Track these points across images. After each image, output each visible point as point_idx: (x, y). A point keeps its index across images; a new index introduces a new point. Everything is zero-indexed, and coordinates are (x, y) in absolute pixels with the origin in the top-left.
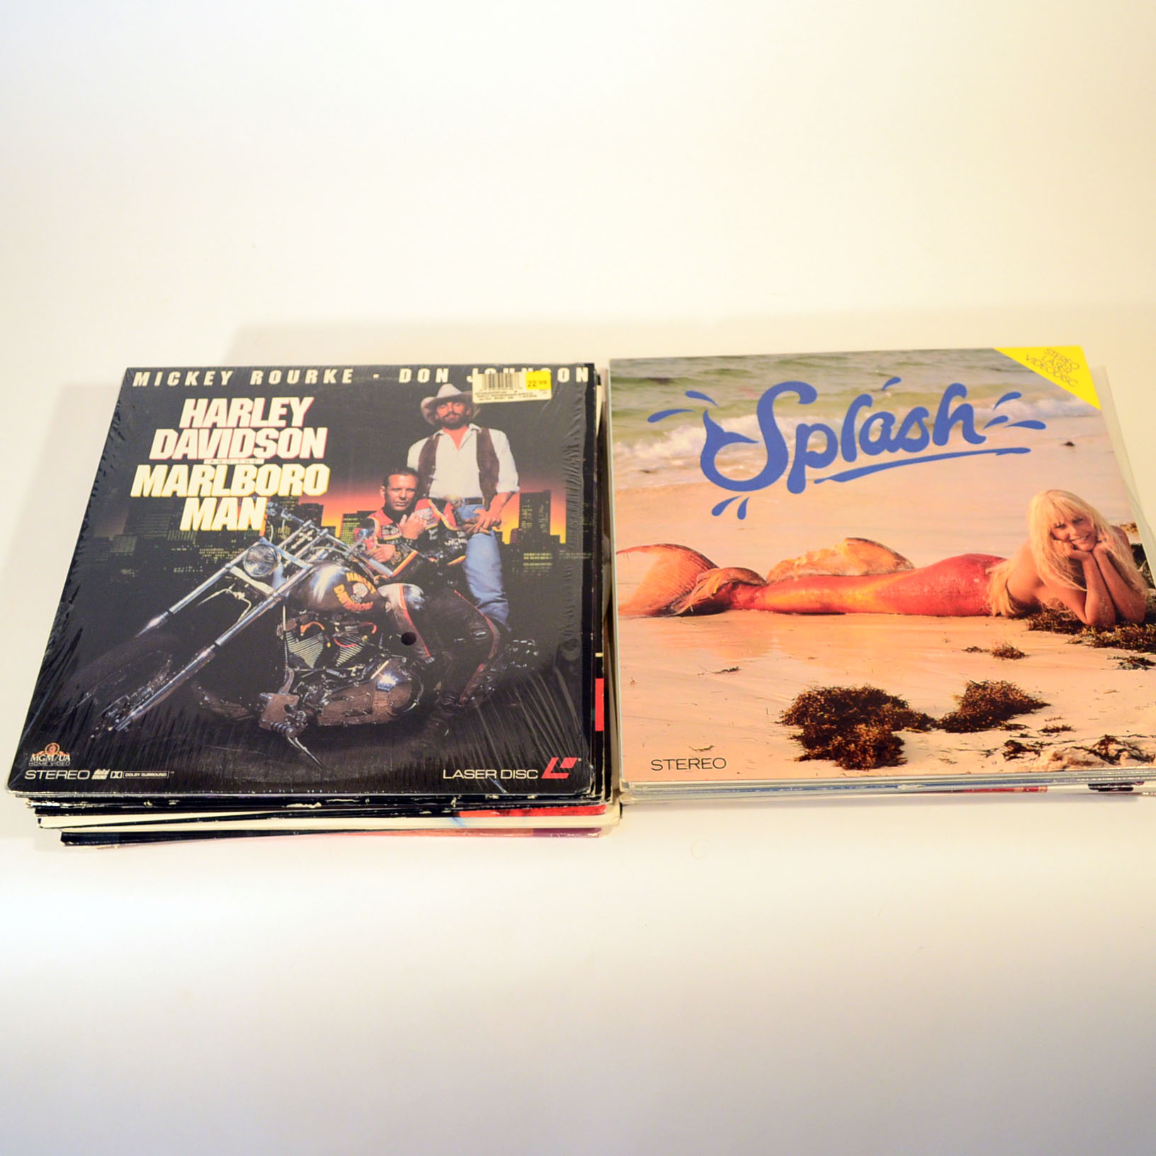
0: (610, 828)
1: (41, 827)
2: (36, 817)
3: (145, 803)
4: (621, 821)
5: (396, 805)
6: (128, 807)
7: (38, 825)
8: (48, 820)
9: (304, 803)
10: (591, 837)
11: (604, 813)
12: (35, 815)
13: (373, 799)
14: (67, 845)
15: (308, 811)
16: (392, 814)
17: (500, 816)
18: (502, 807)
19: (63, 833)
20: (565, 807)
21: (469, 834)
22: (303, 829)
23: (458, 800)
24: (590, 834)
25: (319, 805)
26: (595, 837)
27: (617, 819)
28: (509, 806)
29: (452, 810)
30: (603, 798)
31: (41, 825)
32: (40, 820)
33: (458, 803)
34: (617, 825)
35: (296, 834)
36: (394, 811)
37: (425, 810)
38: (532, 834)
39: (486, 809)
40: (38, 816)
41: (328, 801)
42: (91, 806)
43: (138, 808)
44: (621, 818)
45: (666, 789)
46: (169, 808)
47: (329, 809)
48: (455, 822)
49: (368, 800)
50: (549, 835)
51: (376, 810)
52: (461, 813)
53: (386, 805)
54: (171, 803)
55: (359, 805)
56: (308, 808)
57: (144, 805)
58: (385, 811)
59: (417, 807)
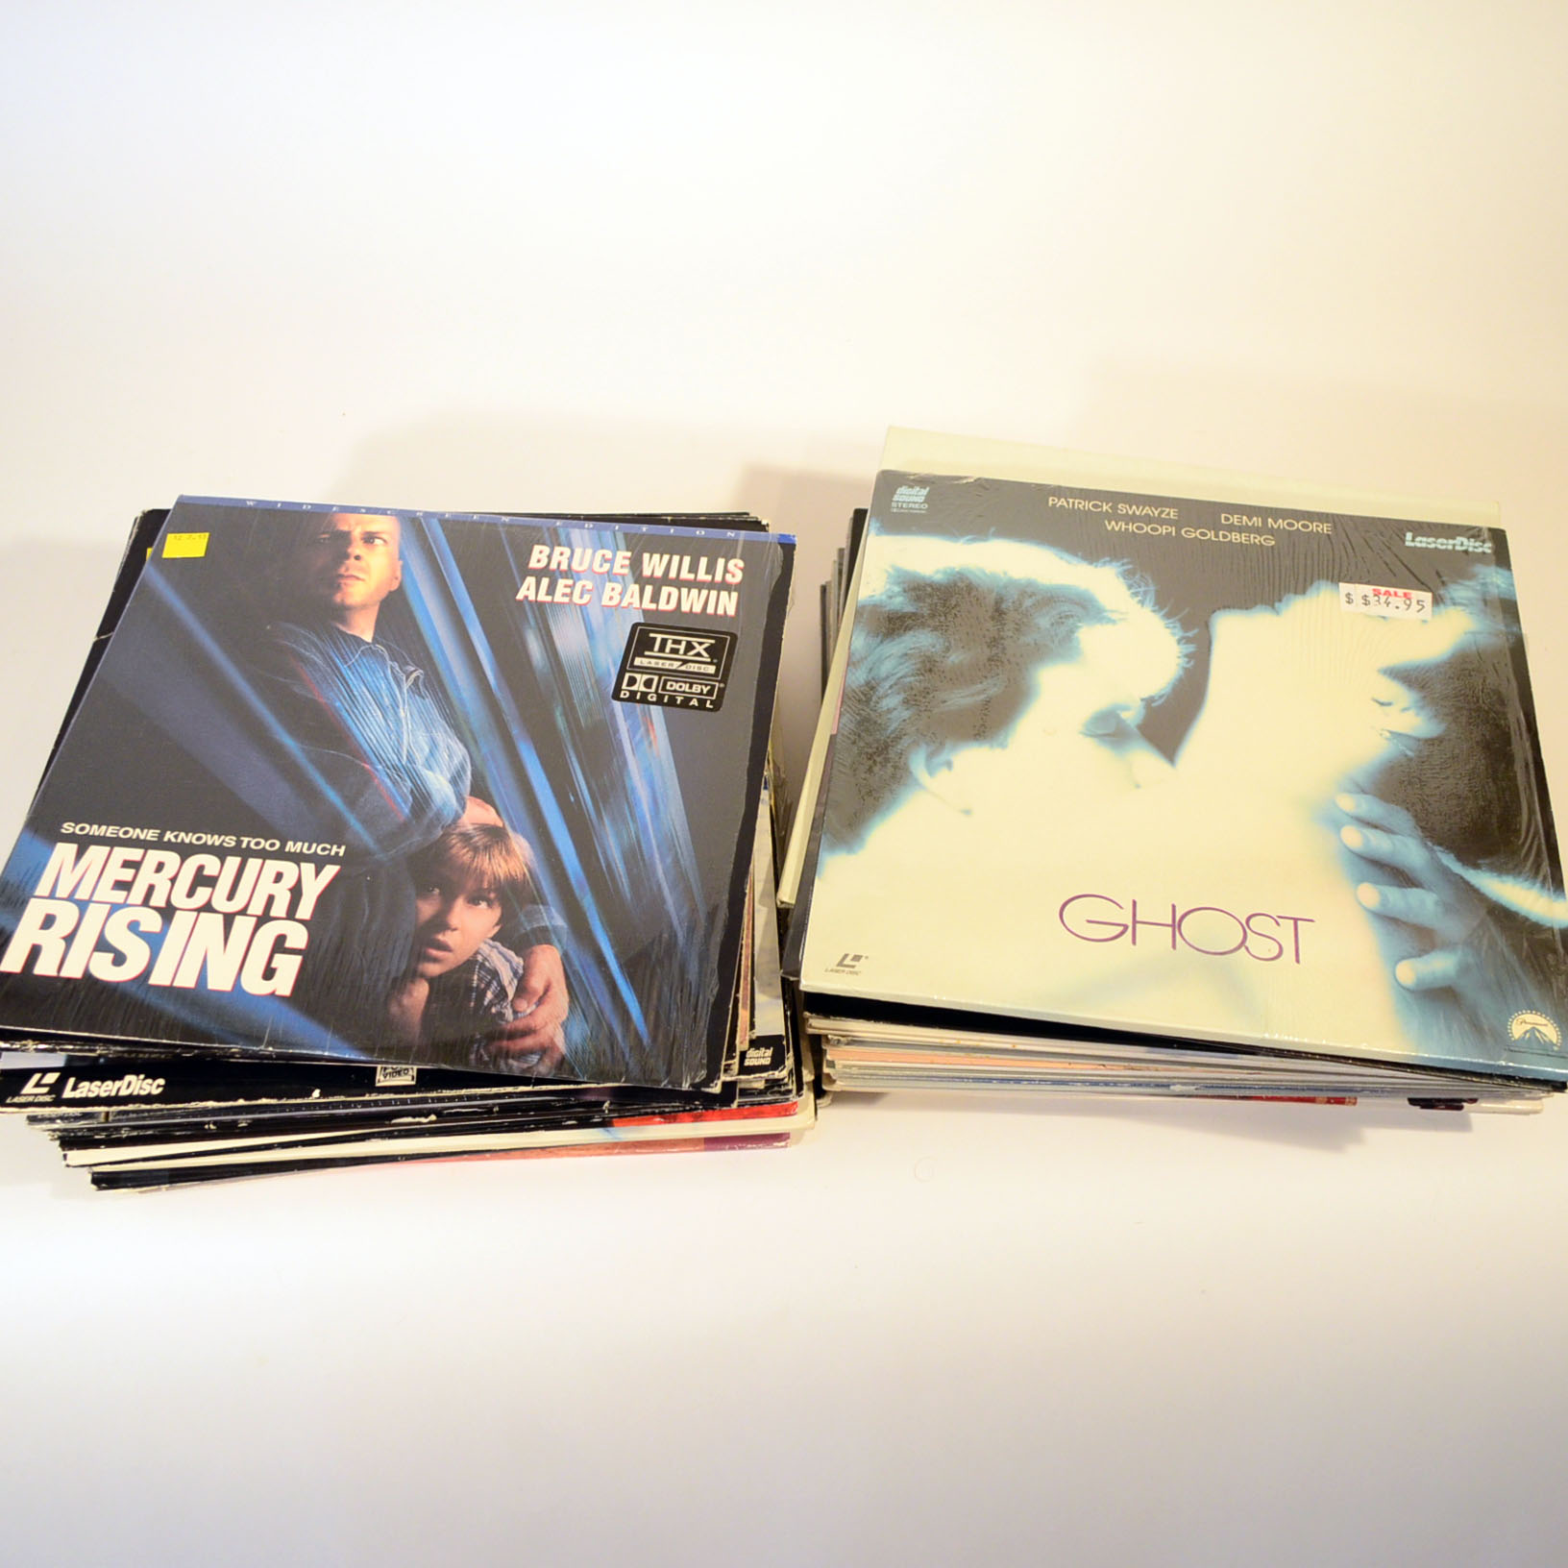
0: (801, 1132)
1: (68, 1166)
2: (60, 1152)
3: (207, 1127)
4: (814, 1124)
5: (532, 1113)
6: (183, 1133)
7: (64, 1163)
8: (78, 1156)
9: (414, 1117)
10: (777, 1147)
11: (795, 1114)
12: (60, 1149)
13: (502, 1107)
14: (100, 1188)
15: (418, 1127)
16: (526, 1127)
17: (665, 1123)
18: (667, 1110)
19: (94, 1174)
20: (747, 1107)
21: (623, 1151)
22: (411, 1153)
23: (611, 1104)
24: (776, 1144)
25: (433, 1117)
26: (782, 1147)
27: (813, 1119)
28: (676, 1109)
29: (604, 1118)
30: (794, 1092)
31: (69, 1162)
32: (65, 1156)
33: (612, 1107)
34: (812, 1128)
35: (402, 1160)
36: (529, 1123)
37: (570, 1119)
38: (703, 1146)
39: (647, 1114)
40: (64, 1150)
41: (445, 1112)
42: (135, 1133)
43: (198, 1133)
44: (816, 1119)
45: (880, 1072)
46: (237, 1131)
47: (451, 1123)
48: (607, 1133)
49: (496, 1109)
50: (724, 1148)
51: (506, 1121)
52: (615, 1120)
53: (518, 1114)
54: (241, 1125)
55: (485, 1116)
56: (419, 1123)
57: (205, 1129)
58: (517, 1124)
59: (558, 1114)
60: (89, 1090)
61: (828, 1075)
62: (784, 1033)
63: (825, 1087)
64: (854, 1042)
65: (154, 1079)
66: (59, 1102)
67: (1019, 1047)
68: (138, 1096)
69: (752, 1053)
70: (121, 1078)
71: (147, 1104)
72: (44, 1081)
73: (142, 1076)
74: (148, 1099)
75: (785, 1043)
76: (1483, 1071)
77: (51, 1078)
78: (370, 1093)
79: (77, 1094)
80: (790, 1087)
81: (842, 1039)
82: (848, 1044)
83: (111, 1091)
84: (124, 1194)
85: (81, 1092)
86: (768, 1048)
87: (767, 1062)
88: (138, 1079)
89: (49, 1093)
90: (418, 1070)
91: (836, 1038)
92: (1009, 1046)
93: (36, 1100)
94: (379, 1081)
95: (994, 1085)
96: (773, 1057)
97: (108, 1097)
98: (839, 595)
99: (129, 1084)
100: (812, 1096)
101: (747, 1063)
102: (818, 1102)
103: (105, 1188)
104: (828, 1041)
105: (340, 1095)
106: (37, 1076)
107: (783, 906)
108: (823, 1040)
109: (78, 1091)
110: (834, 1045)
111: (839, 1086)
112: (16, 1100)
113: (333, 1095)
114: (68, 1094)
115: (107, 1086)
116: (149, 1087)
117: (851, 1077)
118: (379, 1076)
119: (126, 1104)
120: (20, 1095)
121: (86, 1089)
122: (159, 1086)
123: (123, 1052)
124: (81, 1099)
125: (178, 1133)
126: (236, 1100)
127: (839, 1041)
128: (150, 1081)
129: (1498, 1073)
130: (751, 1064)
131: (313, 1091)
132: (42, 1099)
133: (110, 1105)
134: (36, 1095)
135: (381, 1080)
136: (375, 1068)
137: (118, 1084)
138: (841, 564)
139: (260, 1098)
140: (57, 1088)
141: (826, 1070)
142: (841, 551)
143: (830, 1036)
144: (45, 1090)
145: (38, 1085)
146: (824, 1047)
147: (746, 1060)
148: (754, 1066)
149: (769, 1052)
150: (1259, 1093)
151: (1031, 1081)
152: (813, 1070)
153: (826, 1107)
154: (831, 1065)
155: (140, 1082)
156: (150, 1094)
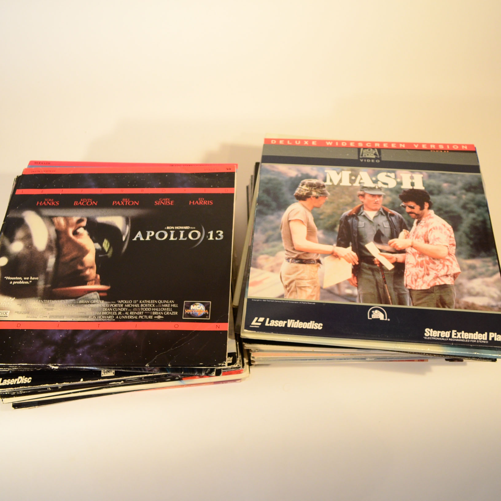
1: (3, 403)
3: (48, 389)
4: (250, 374)
5: (155, 379)
6: (40, 391)
7: (2, 402)
8: (6, 400)
9: (115, 382)
11: (242, 373)
13: (145, 377)
14: (15, 408)
15: (118, 385)
17: (200, 378)
19: (13, 404)
20: (226, 372)
24: (237, 382)
25: (122, 382)
26: (239, 382)
27: (248, 375)
29: (179, 378)
32: (2, 400)
34: (249, 377)
37: (167, 379)
38: (213, 384)
39: (194, 376)
40: (1, 398)
41: (126, 380)
42: (24, 392)
43: (45, 391)
45: (270, 359)
46: (58, 389)
47: (127, 383)
48: (180, 382)
49: (143, 378)
50: (220, 383)
51: (147, 381)
52: (183, 378)
53: (151, 379)
54: (59, 388)
55: (140, 380)
56: (118, 384)
57: (47, 390)
58: (151, 382)
59: (164, 378)
60: (7, 382)
61: (253, 361)
62: (236, 352)
63: (252, 363)
64: (260, 351)
65: (28, 378)
67: (315, 351)
68: (23, 383)
70: (17, 378)
71: (26, 386)
73: (24, 377)
74: (27, 385)
75: (236, 355)
78: (100, 379)
80: (240, 366)
81: (256, 350)
82: (258, 351)
83: (14, 382)
85: (4, 383)
86: (231, 357)
87: (231, 362)
88: (23, 378)
90: (115, 371)
91: (254, 350)
92: (312, 350)
94: (102, 375)
95: (308, 361)
96: (233, 360)
97: (13, 384)
98: (252, 192)
99: (20, 379)
100: (248, 366)
102: (250, 367)
103: (16, 408)
104: (251, 351)
105: (89, 380)
107: (235, 307)
109: (3, 383)
110: (253, 352)
111: (256, 363)
115: (13, 381)
116: (26, 380)
117: (260, 361)
118: (102, 373)
119: (19, 387)
121: (6, 382)
122: (30, 380)
123: (17, 369)
124: (4, 385)
126: (55, 383)
128: (27, 378)
131: (81, 379)
133: (14, 387)
135: (103, 374)
136: (101, 371)
137: (16, 380)
138: (252, 181)
139: (63, 382)
141: (252, 359)
149: (231, 359)
150: (395, 360)
151: (319, 359)
152: (248, 359)
153: (253, 369)
154: (253, 357)
155: (23, 379)
156: (27, 383)
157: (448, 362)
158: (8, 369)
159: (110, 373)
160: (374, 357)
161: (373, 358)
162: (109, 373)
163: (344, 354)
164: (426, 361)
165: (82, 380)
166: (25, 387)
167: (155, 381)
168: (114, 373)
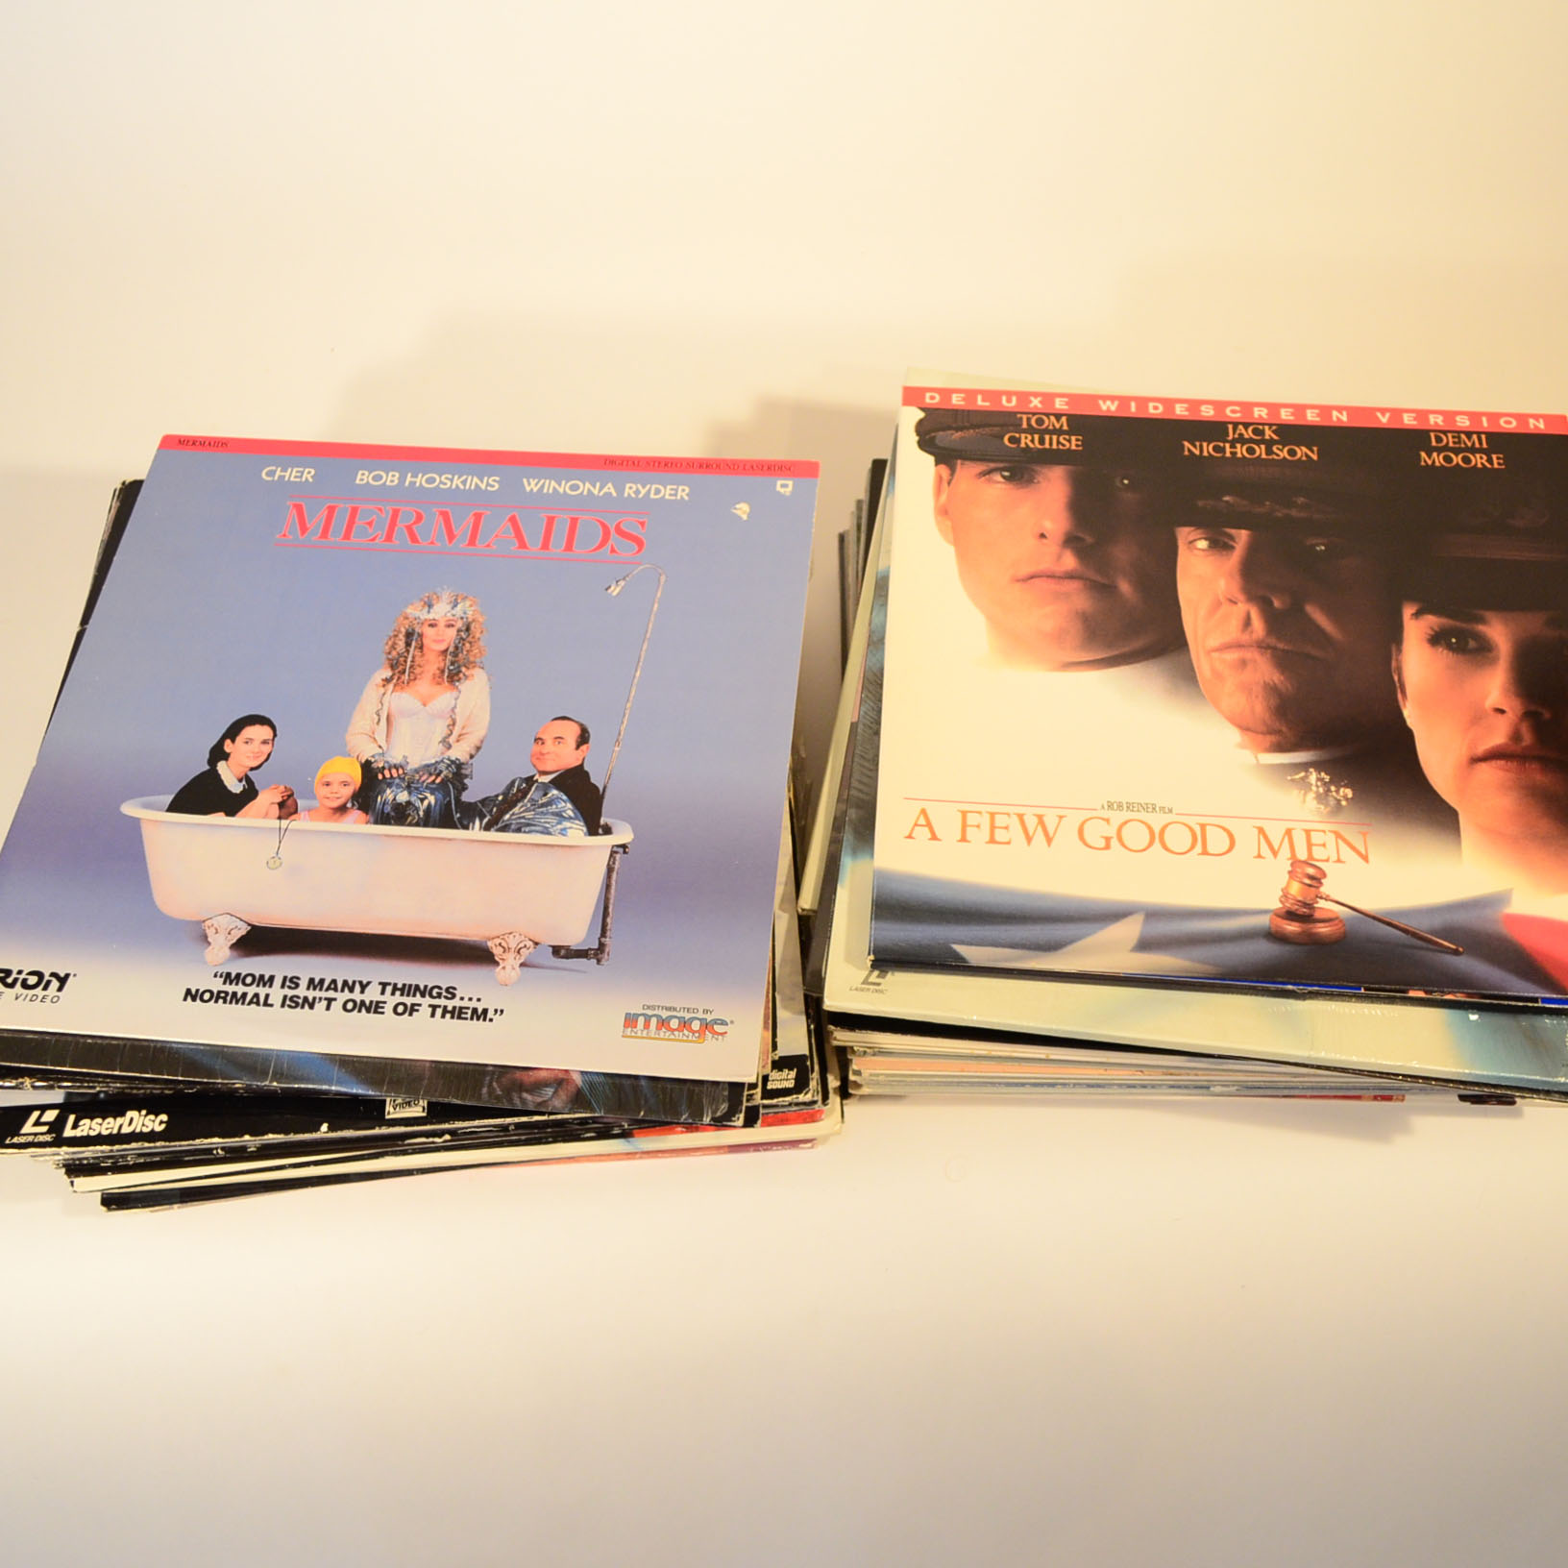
1: (75, 1192)
2: (66, 1180)
3: (215, 1152)
5: (549, 1130)
6: (191, 1158)
7: (71, 1188)
8: (83, 1183)
9: (427, 1137)
10: (804, 1151)
11: (822, 1120)
12: (65, 1177)
13: (518, 1126)
14: (109, 1209)
15: (430, 1146)
16: (544, 1140)
17: (687, 1132)
19: (103, 1194)
22: (427, 1167)
24: (801, 1147)
25: (447, 1137)
26: (808, 1149)
27: (838, 1126)
29: (623, 1131)
30: (820, 1102)
31: (75, 1189)
32: (72, 1183)
34: (838, 1133)
35: (417, 1174)
37: (587, 1133)
38: (727, 1151)
39: (670, 1124)
40: (69, 1177)
41: (460, 1131)
42: (142, 1161)
43: (206, 1158)
44: (843, 1121)
45: (909, 1079)
46: (247, 1155)
47: (462, 1141)
48: (627, 1143)
49: (512, 1127)
50: (748, 1151)
51: (523, 1138)
52: (635, 1131)
53: (536, 1131)
54: (249, 1150)
55: (501, 1134)
56: (433, 1143)
57: (213, 1154)
58: (535, 1139)
59: (578, 1130)
60: (90, 1128)
61: (855, 1082)
62: (807, 1053)
63: (851, 1091)
64: (882, 1052)
65: (157, 1115)
66: (59, 1142)
67: (1052, 1057)
68: (141, 1133)
69: (775, 1075)
70: (122, 1114)
71: (149, 1142)
72: (43, 1120)
73: (144, 1112)
74: (152, 1136)
75: (809, 1063)
76: (1540, 1088)
77: (50, 1116)
78: (380, 1126)
79: (78, 1133)
80: (815, 1099)
81: (868, 1050)
82: (874, 1055)
83: (112, 1128)
84: (135, 1213)
85: (82, 1131)
86: (791, 1069)
87: (790, 1084)
88: (140, 1115)
89: (48, 1132)
90: (429, 1103)
91: (861, 1049)
92: (1043, 1057)
93: (36, 1140)
94: (389, 1113)
95: (1027, 1089)
96: (797, 1079)
97: (110, 1135)
98: (858, 552)
99: (131, 1120)
100: (838, 1099)
101: (769, 1087)
102: (844, 1102)
103: (115, 1209)
104: (854, 1052)
105: (348, 1129)
106: (36, 1114)
107: (805, 913)
108: (849, 1050)
109: (79, 1129)
110: (859, 1056)
111: (865, 1091)
112: (15, 1140)
113: (342, 1129)
114: (68, 1132)
115: (109, 1123)
116: (152, 1123)
117: (878, 1083)
118: (389, 1108)
119: (129, 1143)
120: (19, 1135)
121: (86, 1128)
122: (161, 1122)
123: (123, 1088)
124: (82, 1137)
125: (187, 1159)
126: (242, 1136)
127: (865, 1052)
128: (152, 1117)
129: (1556, 1089)
130: (774, 1087)
131: (321, 1125)
132: (42, 1139)
133: (112, 1144)
134: (36, 1134)
135: (391, 1112)
136: (385, 1101)
137: (120, 1120)
138: (859, 518)
139: (266, 1133)
140: (57, 1126)
141: (852, 1077)
142: (859, 503)
143: (855, 1049)
144: (45, 1129)
145: (37, 1123)
146: (849, 1057)
147: (769, 1083)
148: (777, 1090)
149: (793, 1074)
150: (1303, 1093)
151: (1064, 1085)
152: (839, 1077)
153: (852, 1108)
154: (858, 1073)
155: (143, 1118)
156: (152, 1131)
157: (1467, 1104)
158: (94, 1087)
159: (411, 1109)
160: (1235, 1083)
161: (1233, 1085)
162: (408, 1109)
163: (1141, 1071)
164: (1397, 1099)
165: (324, 1127)
166: (146, 1145)
167: (547, 1138)
168: (424, 1108)
